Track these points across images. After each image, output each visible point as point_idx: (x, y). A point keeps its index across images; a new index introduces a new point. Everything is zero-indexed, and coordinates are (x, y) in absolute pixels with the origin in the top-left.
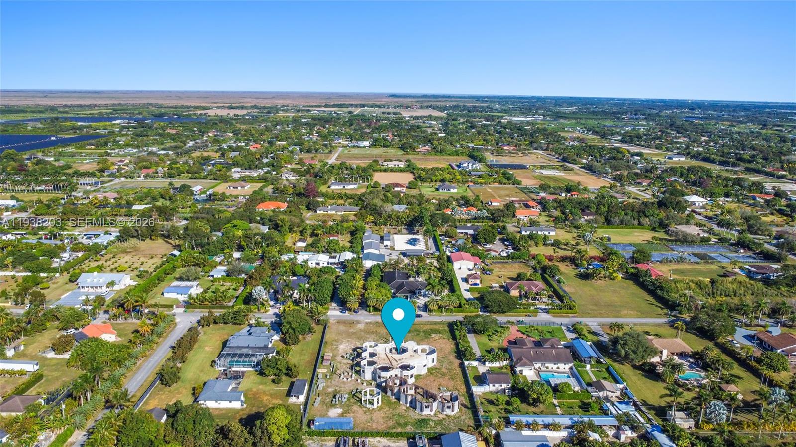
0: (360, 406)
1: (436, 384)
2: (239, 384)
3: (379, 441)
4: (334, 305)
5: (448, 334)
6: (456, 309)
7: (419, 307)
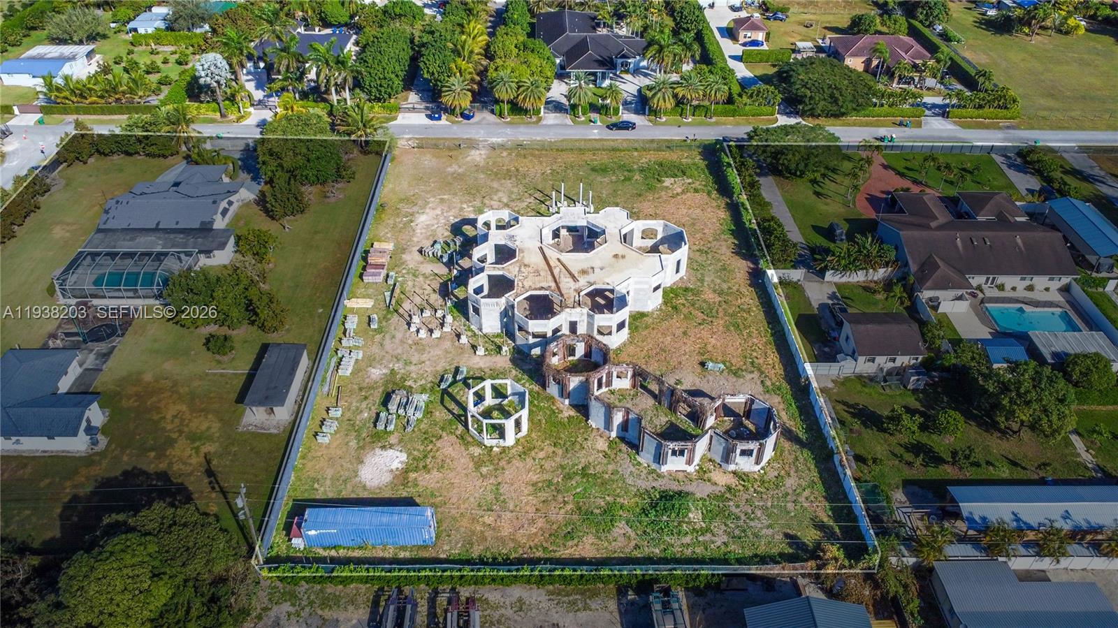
0: (462, 437)
1: (689, 346)
2: (106, 356)
3: (520, 605)
4: (413, 97)
5: (702, 179)
6: (720, 107)
7: (626, 103)
